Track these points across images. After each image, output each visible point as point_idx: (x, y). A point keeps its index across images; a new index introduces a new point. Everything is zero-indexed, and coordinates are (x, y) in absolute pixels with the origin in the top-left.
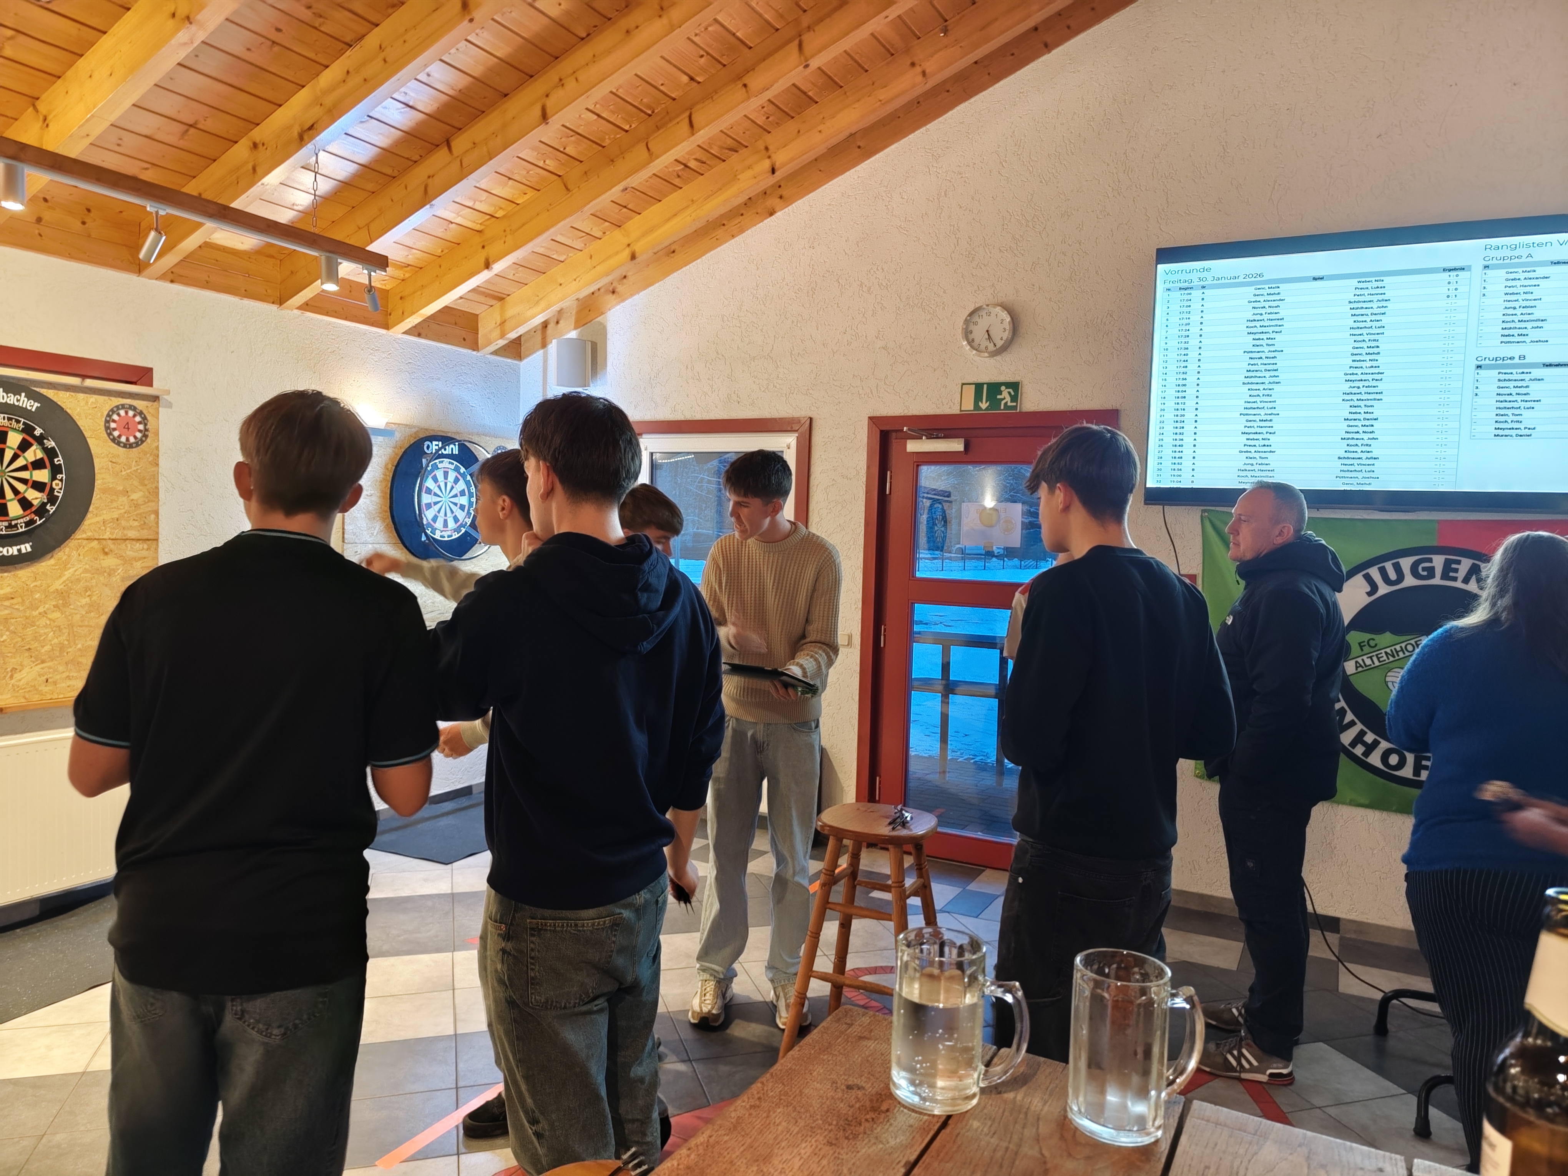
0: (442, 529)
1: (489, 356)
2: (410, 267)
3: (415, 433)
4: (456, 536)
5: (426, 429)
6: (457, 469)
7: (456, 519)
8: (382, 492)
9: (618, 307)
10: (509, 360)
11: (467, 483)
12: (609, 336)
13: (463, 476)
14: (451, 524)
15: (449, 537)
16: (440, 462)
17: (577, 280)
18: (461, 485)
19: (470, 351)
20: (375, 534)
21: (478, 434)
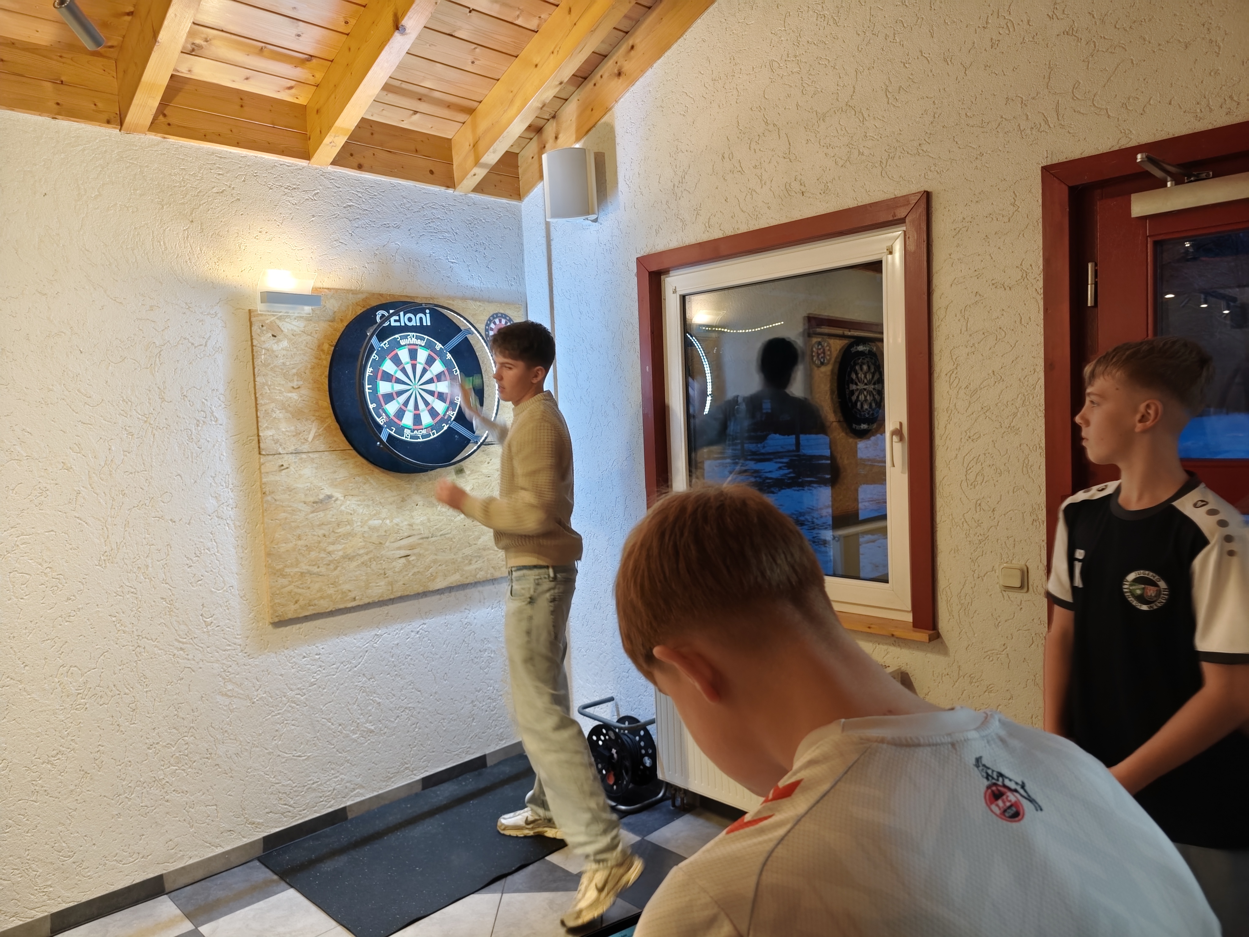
0: (412, 427)
1: (473, 195)
2: (314, 61)
3: (364, 300)
4: (435, 435)
5: (381, 295)
6: (429, 346)
7: (433, 413)
8: (315, 381)
9: (627, 94)
10: (504, 201)
11: (446, 363)
12: (618, 140)
13: (441, 354)
14: (426, 419)
15: (423, 437)
16: (402, 338)
17: (555, 52)
18: (438, 367)
19: (443, 189)
20: (310, 439)
21: (464, 299)
